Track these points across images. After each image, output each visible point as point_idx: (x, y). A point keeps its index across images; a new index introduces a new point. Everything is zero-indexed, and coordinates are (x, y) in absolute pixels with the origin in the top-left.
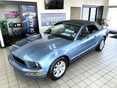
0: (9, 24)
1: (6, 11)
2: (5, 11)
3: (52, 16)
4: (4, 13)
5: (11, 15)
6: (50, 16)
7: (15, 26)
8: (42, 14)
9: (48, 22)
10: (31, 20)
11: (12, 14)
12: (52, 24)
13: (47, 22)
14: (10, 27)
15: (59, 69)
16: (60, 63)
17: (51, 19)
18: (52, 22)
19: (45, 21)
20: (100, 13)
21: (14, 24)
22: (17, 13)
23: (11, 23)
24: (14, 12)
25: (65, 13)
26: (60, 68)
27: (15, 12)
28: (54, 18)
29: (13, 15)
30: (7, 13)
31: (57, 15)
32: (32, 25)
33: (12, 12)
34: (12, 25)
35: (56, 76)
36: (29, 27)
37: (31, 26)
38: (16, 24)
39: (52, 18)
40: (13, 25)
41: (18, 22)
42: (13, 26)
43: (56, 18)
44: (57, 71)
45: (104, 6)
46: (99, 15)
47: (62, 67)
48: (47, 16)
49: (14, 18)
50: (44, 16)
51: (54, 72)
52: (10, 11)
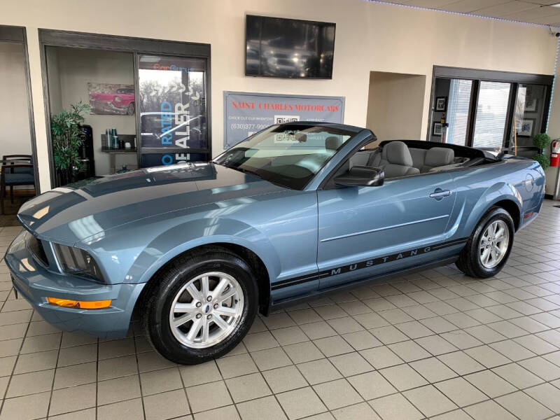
0: (104, 137)
1: (100, 84)
2: (94, 85)
3: (277, 107)
4: (90, 93)
5: (117, 99)
6: (267, 107)
7: (128, 145)
9: (256, 130)
10: (182, 117)
11: (120, 95)
13: (250, 133)
15: (204, 308)
16: (214, 282)
19: (240, 126)
20: (533, 109)
21: (123, 139)
23: (113, 132)
25: (341, 100)
26: (210, 305)
28: (286, 117)
29: (124, 102)
30: (100, 92)
31: (299, 102)
32: (184, 140)
33: (121, 90)
34: (113, 141)
35: (187, 341)
36: (168, 146)
37: (177, 143)
38: (131, 139)
40: (119, 142)
42: (116, 146)
43: (297, 117)
44: (194, 319)
45: (553, 77)
46: (532, 122)
47: (229, 304)
48: (253, 107)
49: (127, 114)
50: (239, 103)
51: (174, 321)
52: (115, 85)
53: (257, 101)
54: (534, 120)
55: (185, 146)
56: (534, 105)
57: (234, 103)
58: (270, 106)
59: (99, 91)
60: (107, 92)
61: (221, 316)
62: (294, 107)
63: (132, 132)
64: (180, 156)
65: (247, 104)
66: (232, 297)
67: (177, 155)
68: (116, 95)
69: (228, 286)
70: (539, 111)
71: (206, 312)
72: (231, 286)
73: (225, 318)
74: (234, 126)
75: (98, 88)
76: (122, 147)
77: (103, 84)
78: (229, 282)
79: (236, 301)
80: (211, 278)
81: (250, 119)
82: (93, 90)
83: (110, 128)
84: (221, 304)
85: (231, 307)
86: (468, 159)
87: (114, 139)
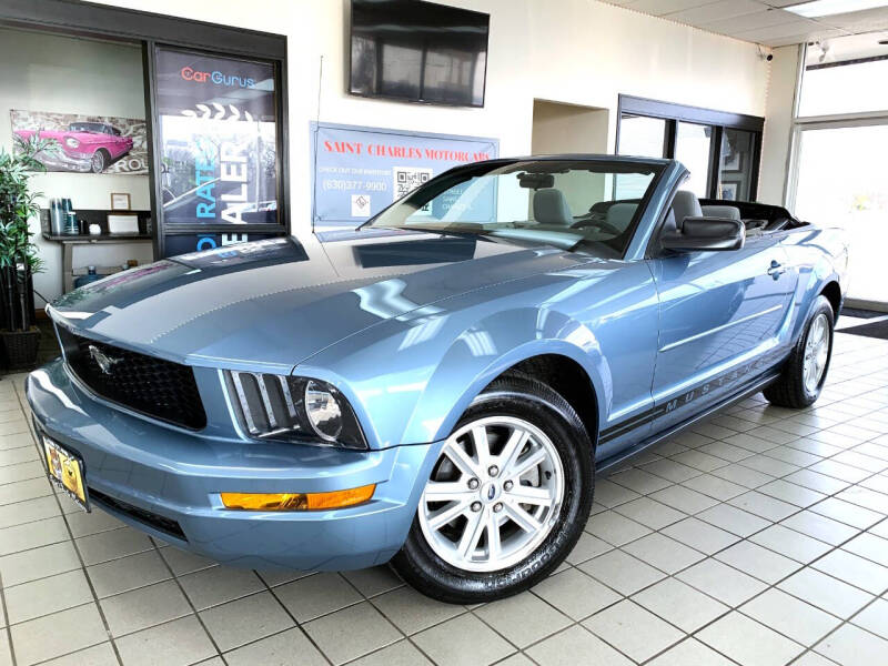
0: (48, 216)
1: (35, 114)
2: (22, 115)
3: (397, 152)
4: (16, 129)
5: (70, 142)
6: (381, 150)
7: (95, 229)
8: (318, 128)
9: (363, 191)
10: (233, 168)
11: (76, 135)
13: (354, 198)
14: (49, 236)
17: (387, 173)
19: (338, 184)
20: (735, 167)
21: (86, 218)
22: (117, 132)
23: (65, 204)
24: (93, 125)
25: (493, 144)
27: (107, 123)
28: (412, 171)
29: (84, 148)
30: (35, 127)
31: (431, 145)
32: (238, 209)
33: (79, 126)
34: (67, 224)
36: (208, 220)
37: (225, 216)
38: (101, 217)
39: (397, 169)
40: (78, 223)
41: (121, 205)
42: (73, 230)
44: (468, 514)
45: (763, 119)
46: (734, 186)
47: (535, 481)
48: (359, 151)
49: (92, 171)
50: (336, 144)
51: (429, 518)
52: (66, 116)
53: (366, 141)
54: (738, 183)
55: (238, 221)
56: (737, 161)
57: (326, 143)
58: (386, 150)
59: (33, 126)
60: (50, 127)
61: (521, 505)
62: (423, 153)
63: (102, 204)
64: (230, 239)
65: (348, 145)
66: (539, 466)
67: (224, 238)
68: (67, 133)
69: (528, 444)
70: (744, 169)
71: (491, 498)
72: (535, 444)
73: (532, 509)
74: (327, 184)
75: (31, 120)
76: (84, 231)
77: (42, 113)
78: (527, 436)
79: (548, 474)
80: (491, 429)
81: (355, 171)
82: (22, 123)
83: (58, 196)
84: (517, 481)
85: (540, 486)
86: (766, 222)
87: (69, 218)
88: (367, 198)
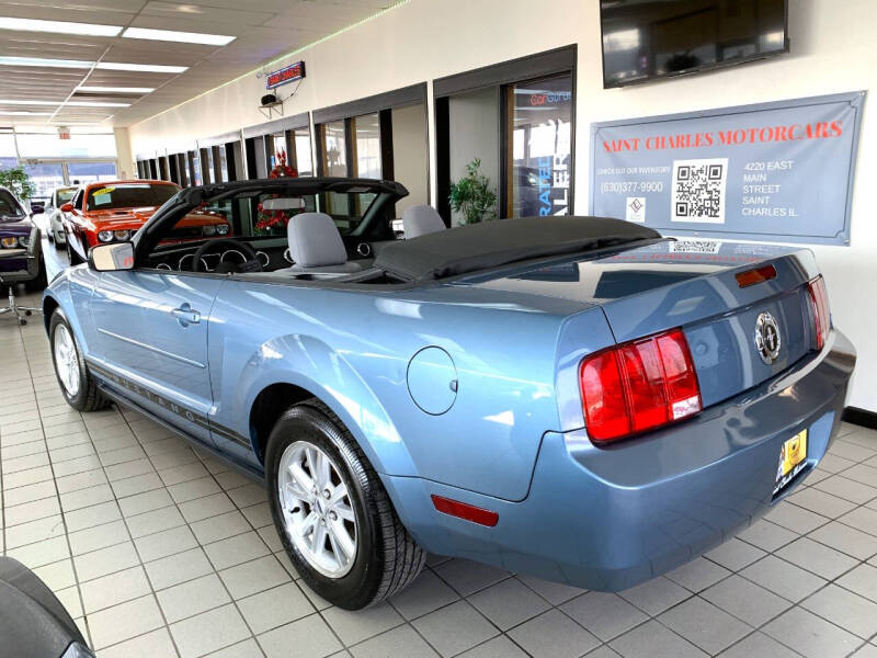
3: (680, 142)
8: (599, 128)
9: (639, 193)
10: (560, 175)
12: (674, 218)
17: (665, 169)
18: (674, 200)
19: (615, 187)
28: (698, 164)
39: (677, 163)
43: (724, 162)
48: (636, 148)
50: (614, 143)
53: (643, 134)
57: (605, 145)
58: (667, 141)
62: (716, 138)
65: (625, 142)
74: (604, 188)
81: (630, 170)
88: (642, 201)
